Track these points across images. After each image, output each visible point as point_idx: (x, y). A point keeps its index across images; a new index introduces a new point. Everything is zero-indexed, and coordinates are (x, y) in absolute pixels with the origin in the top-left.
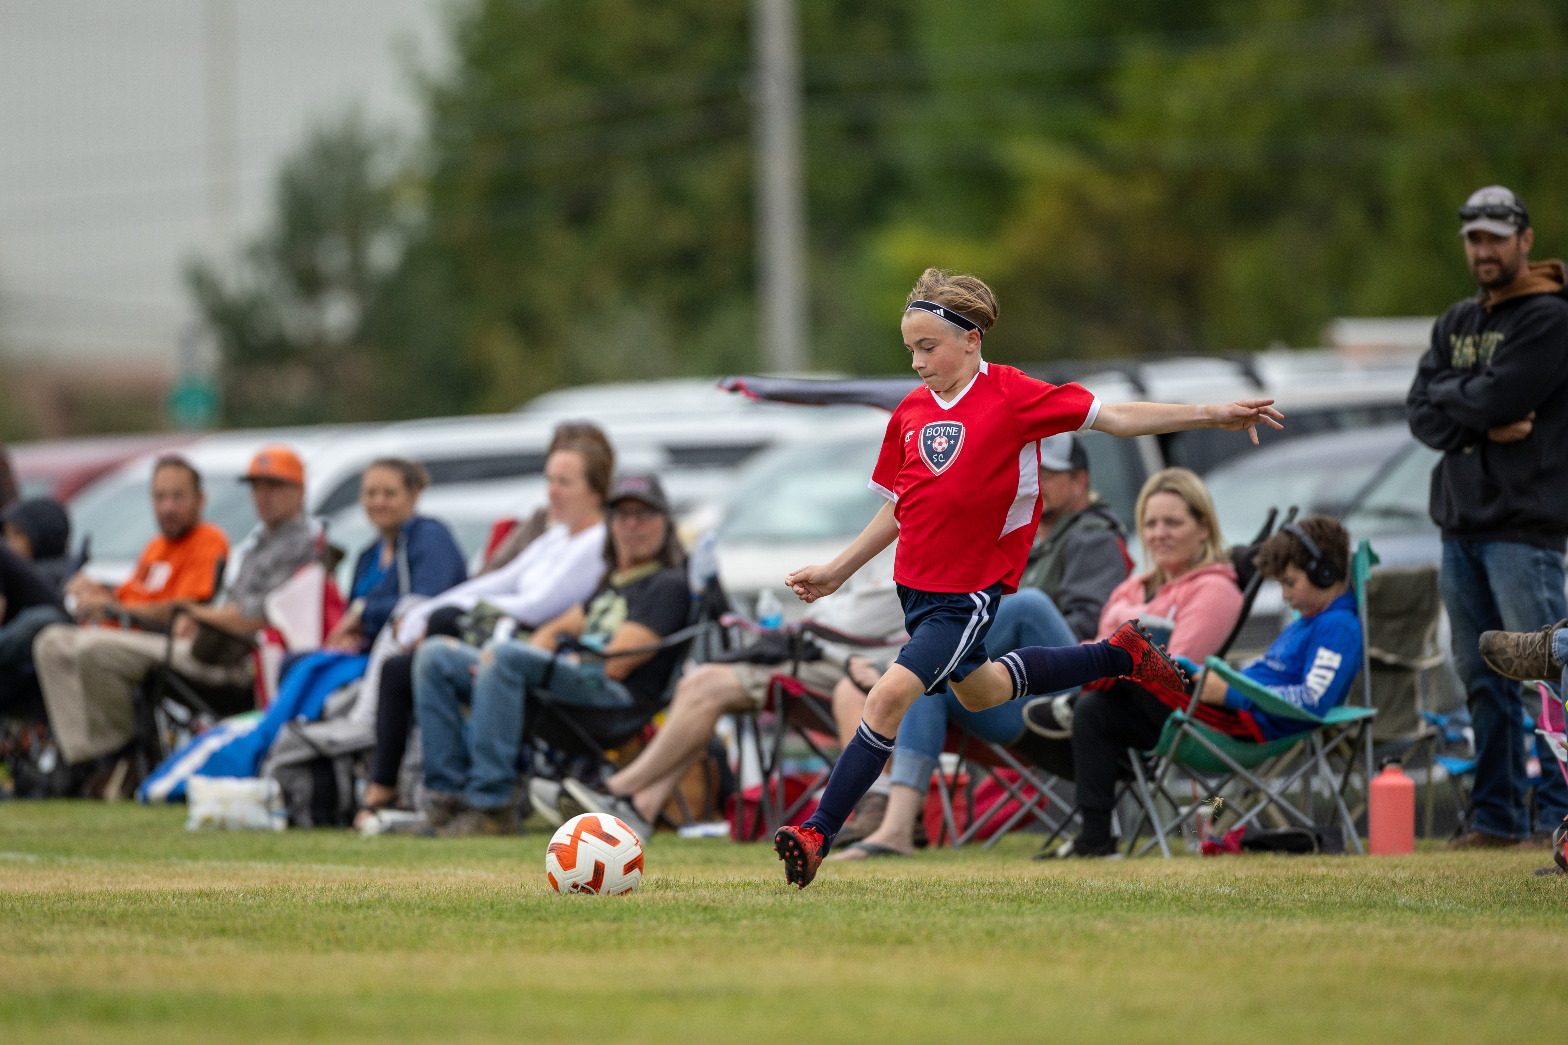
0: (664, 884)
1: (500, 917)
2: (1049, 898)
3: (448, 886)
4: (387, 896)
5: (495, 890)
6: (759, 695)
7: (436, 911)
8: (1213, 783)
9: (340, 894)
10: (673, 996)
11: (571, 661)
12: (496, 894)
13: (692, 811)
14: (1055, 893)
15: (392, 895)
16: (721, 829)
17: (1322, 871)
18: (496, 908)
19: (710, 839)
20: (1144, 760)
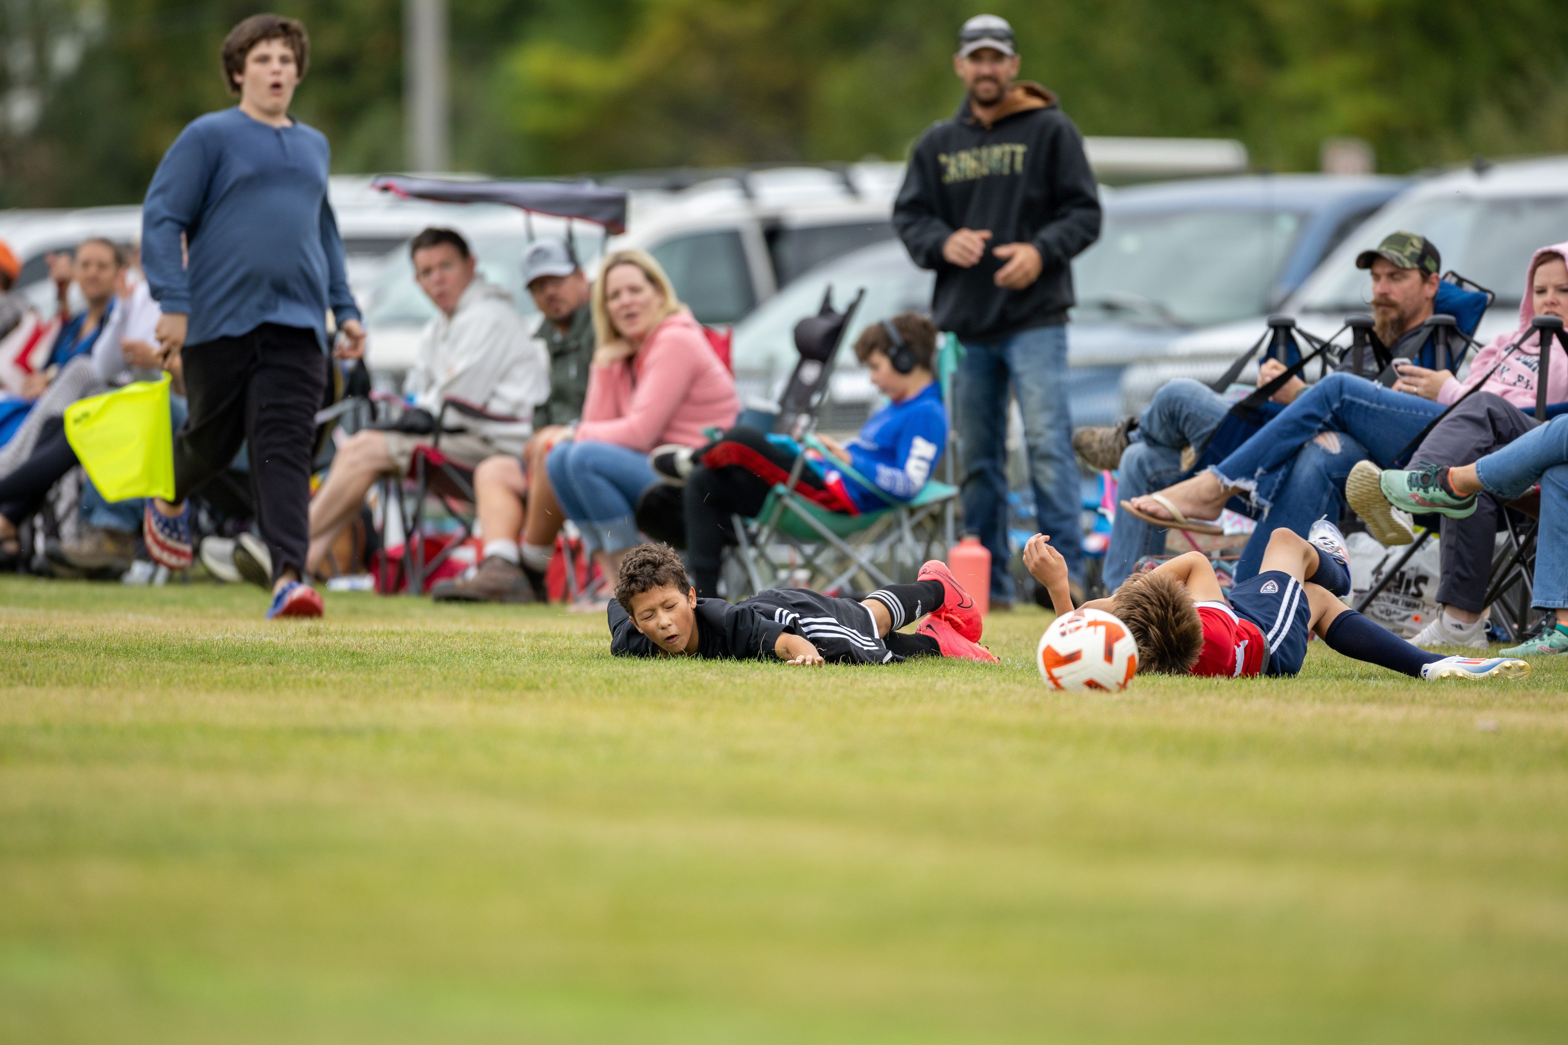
0: (315, 631)
1: (167, 658)
3: (120, 628)
4: (65, 636)
5: (163, 633)
6: (404, 462)
7: (110, 652)
8: (809, 549)
9: (22, 634)
10: (325, 733)
12: (163, 637)
13: (340, 566)
15: (69, 636)
16: (366, 582)
18: (163, 649)
19: (355, 593)
20: (746, 529)
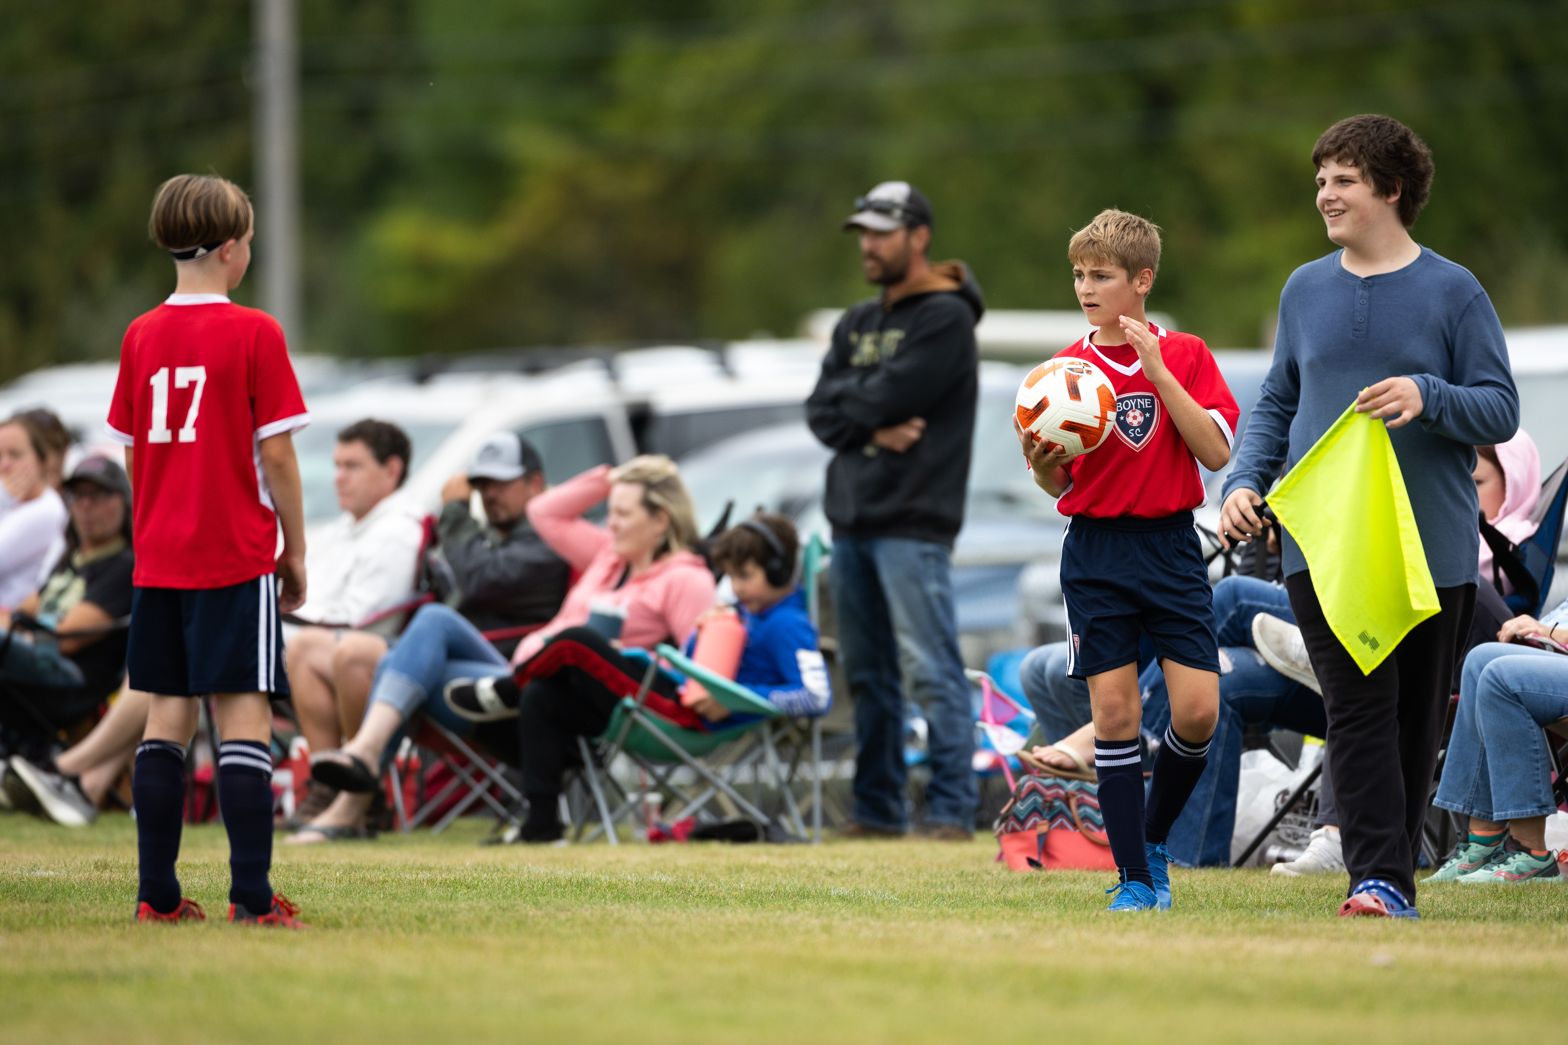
2: (486, 883)
8: (660, 770)
11: (26, 639)
14: (492, 879)
17: (763, 859)
20: (593, 748)
